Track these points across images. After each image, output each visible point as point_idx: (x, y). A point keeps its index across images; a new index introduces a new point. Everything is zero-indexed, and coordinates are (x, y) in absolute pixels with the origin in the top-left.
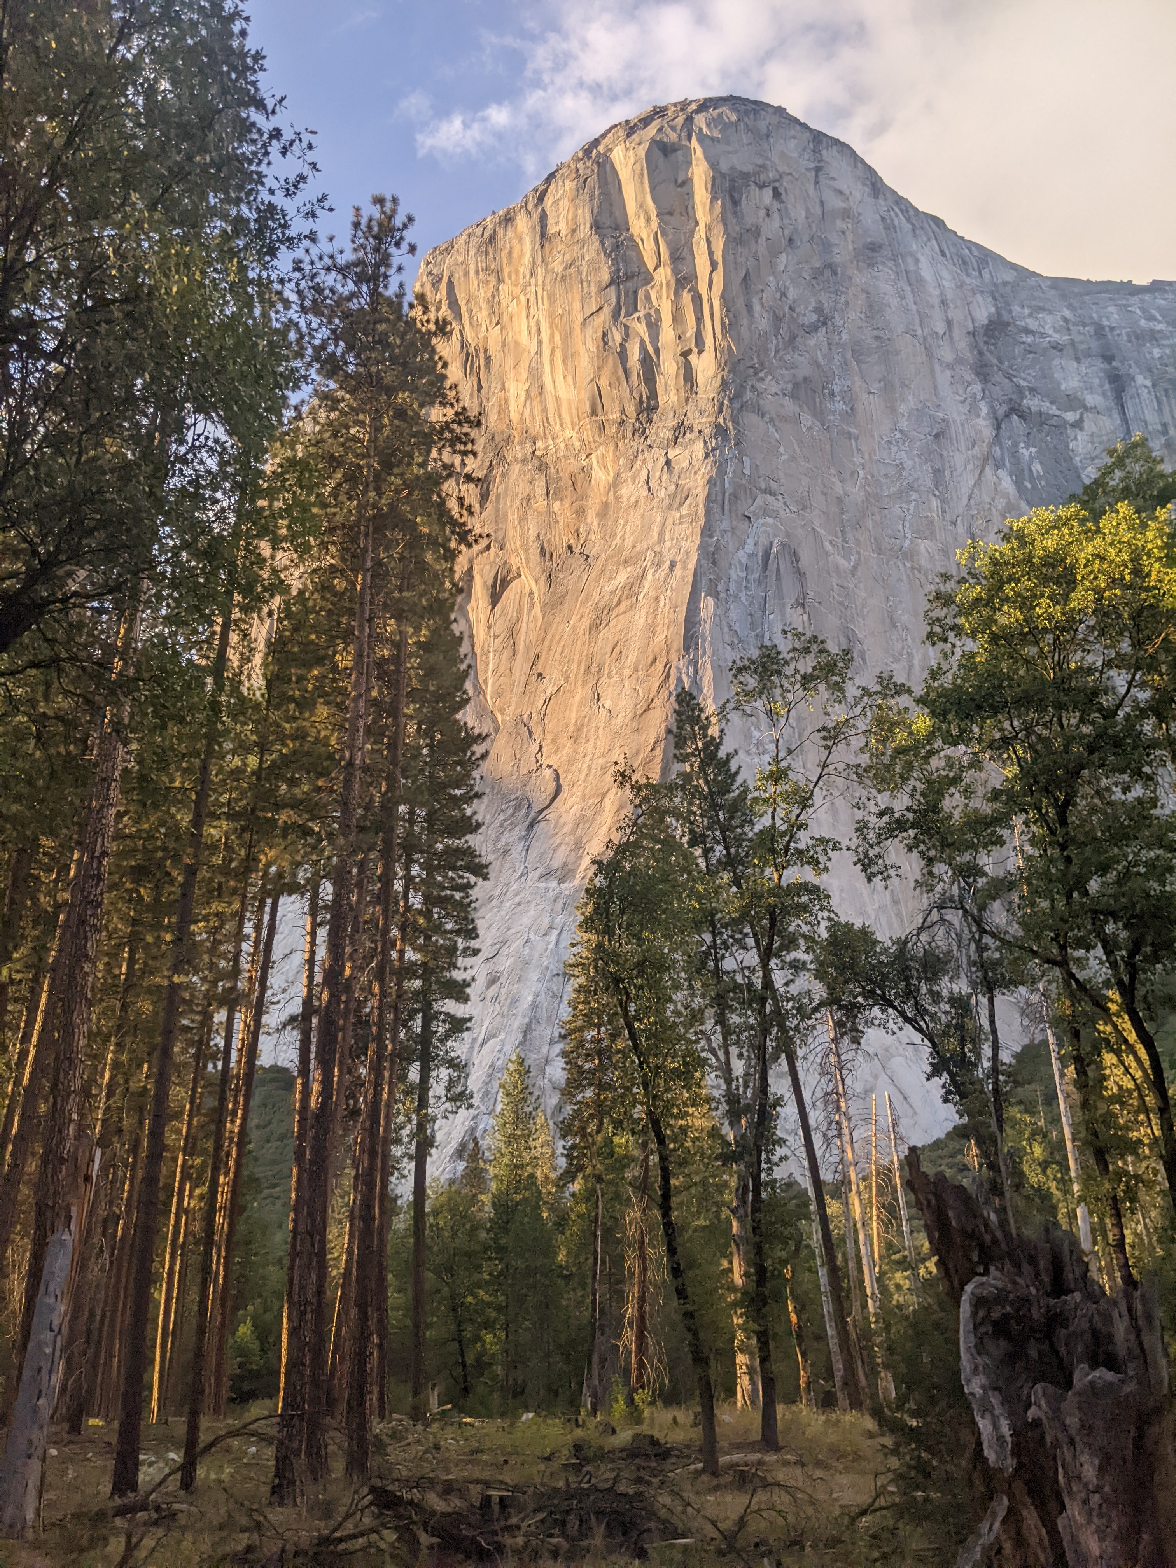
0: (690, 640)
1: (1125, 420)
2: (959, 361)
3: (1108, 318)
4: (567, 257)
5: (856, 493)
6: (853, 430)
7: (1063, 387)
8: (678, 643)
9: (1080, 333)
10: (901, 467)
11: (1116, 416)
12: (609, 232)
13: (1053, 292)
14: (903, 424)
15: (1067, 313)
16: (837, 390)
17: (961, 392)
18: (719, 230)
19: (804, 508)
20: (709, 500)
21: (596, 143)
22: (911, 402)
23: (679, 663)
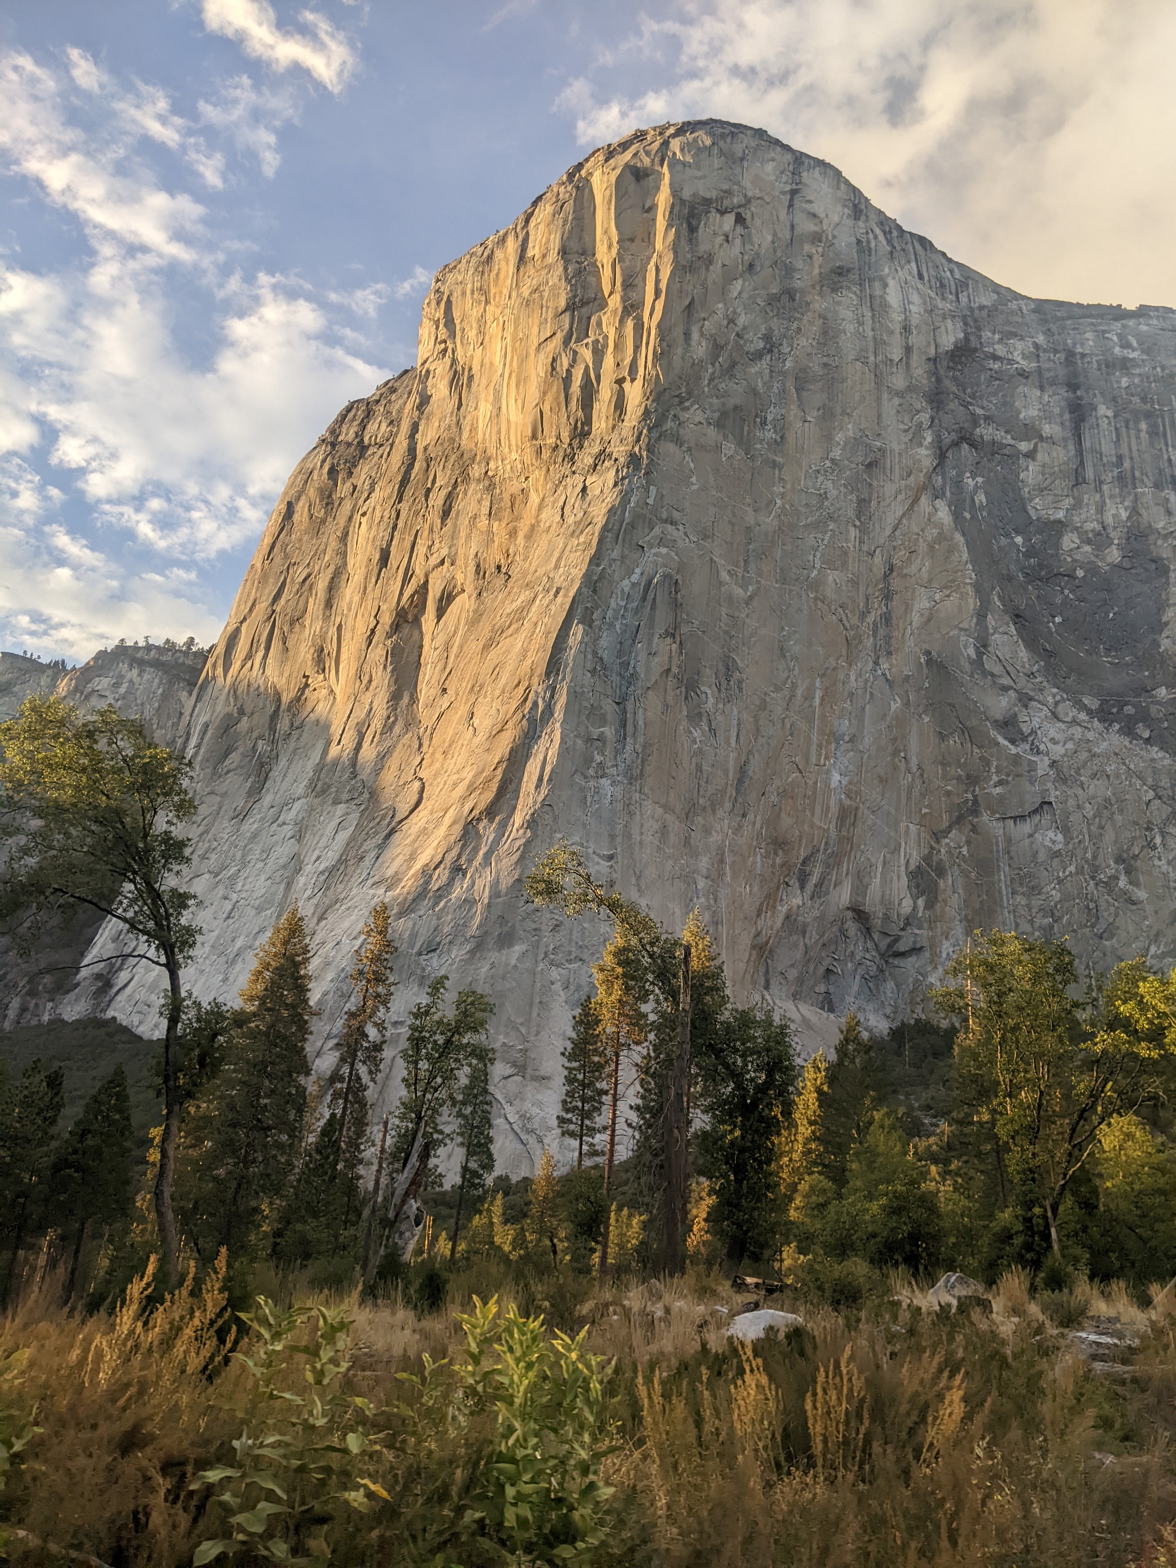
0: (554, 666)
1: (1080, 452)
2: (911, 388)
3: (1082, 344)
4: (535, 282)
5: (769, 522)
6: (779, 459)
7: (1022, 416)
8: (542, 668)
9: (1049, 359)
10: (824, 496)
11: (1071, 447)
12: (575, 258)
13: (1034, 316)
14: (836, 453)
15: (1041, 339)
16: (770, 418)
17: (906, 420)
18: (669, 257)
19: (705, 537)
20: (605, 529)
21: (580, 166)
22: (851, 430)
23: (538, 687)
